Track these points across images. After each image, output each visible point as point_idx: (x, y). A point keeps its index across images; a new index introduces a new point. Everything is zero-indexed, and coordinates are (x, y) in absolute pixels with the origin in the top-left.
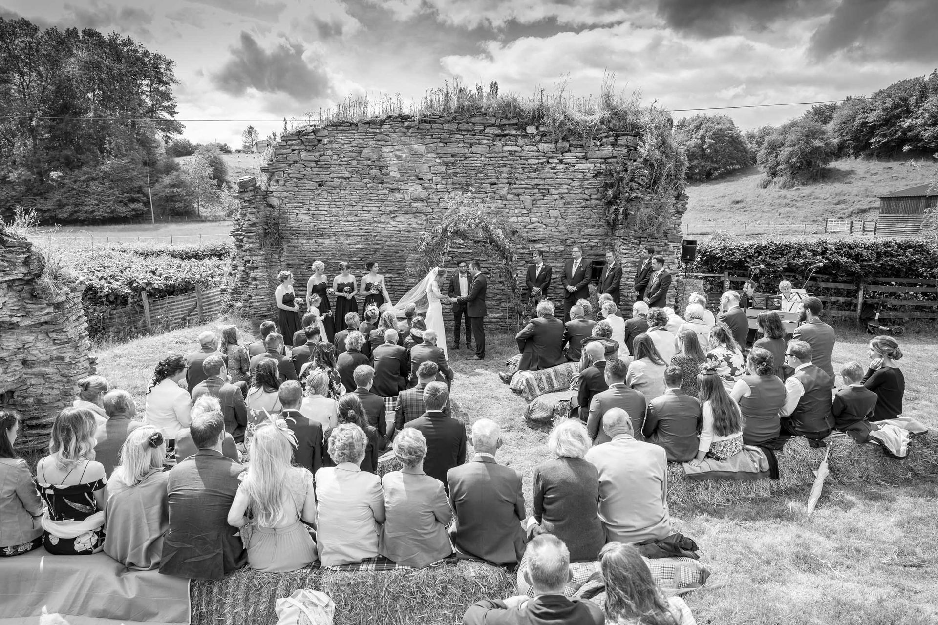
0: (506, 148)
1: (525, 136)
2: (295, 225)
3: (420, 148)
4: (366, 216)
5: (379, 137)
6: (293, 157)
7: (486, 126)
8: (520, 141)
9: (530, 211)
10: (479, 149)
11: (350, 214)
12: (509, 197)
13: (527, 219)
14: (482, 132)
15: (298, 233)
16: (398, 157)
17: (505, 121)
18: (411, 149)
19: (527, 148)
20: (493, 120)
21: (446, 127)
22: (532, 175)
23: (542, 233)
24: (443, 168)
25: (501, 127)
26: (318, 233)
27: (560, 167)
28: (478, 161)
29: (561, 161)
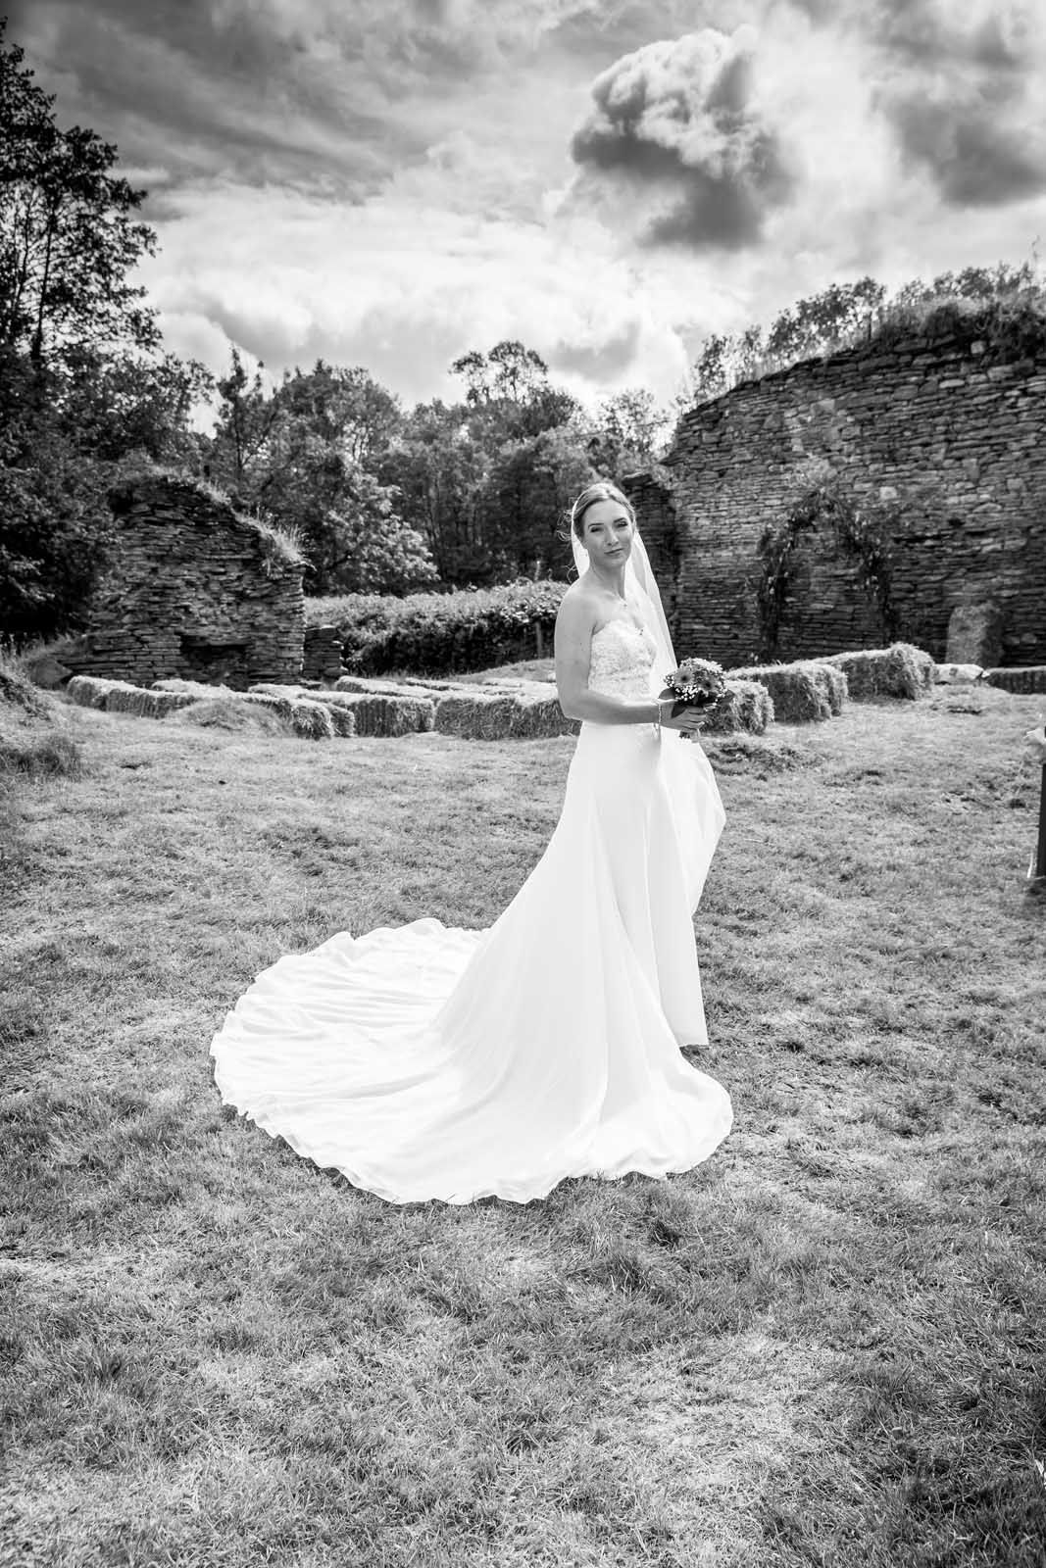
0: (944, 385)
1: (970, 359)
2: (695, 533)
3: (828, 403)
4: (768, 513)
5: (781, 397)
6: (694, 441)
7: (915, 354)
8: (964, 369)
9: (977, 482)
10: (905, 392)
11: (750, 514)
12: (947, 463)
13: (972, 498)
14: (909, 365)
15: (697, 544)
16: (803, 422)
17: (939, 342)
18: (817, 408)
19: (972, 379)
20: (922, 343)
21: (862, 366)
22: (980, 423)
23: (996, 517)
24: (857, 431)
25: (935, 351)
26: (717, 543)
27: (1023, 402)
28: (904, 411)
29: (1025, 393)
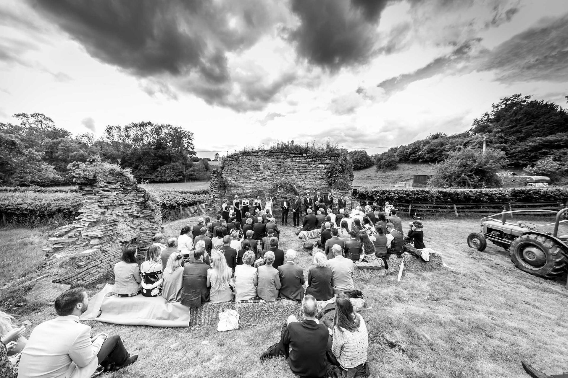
0: (297, 160)
1: (303, 157)
2: (230, 184)
3: (270, 160)
4: (252, 181)
5: (257, 157)
6: (230, 163)
7: (290, 153)
8: (301, 158)
9: (304, 180)
10: (289, 160)
11: (247, 181)
12: (298, 175)
13: (303, 182)
14: (289, 155)
15: (231, 186)
16: (263, 163)
17: (296, 152)
18: (267, 161)
19: (303, 160)
20: (292, 152)
21: (278, 154)
22: (305, 168)
23: (308, 187)
24: (277, 166)
25: (295, 154)
26: (237, 187)
27: (314, 166)
28: (289, 164)
29: (314, 164)
